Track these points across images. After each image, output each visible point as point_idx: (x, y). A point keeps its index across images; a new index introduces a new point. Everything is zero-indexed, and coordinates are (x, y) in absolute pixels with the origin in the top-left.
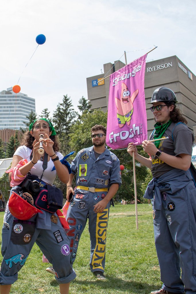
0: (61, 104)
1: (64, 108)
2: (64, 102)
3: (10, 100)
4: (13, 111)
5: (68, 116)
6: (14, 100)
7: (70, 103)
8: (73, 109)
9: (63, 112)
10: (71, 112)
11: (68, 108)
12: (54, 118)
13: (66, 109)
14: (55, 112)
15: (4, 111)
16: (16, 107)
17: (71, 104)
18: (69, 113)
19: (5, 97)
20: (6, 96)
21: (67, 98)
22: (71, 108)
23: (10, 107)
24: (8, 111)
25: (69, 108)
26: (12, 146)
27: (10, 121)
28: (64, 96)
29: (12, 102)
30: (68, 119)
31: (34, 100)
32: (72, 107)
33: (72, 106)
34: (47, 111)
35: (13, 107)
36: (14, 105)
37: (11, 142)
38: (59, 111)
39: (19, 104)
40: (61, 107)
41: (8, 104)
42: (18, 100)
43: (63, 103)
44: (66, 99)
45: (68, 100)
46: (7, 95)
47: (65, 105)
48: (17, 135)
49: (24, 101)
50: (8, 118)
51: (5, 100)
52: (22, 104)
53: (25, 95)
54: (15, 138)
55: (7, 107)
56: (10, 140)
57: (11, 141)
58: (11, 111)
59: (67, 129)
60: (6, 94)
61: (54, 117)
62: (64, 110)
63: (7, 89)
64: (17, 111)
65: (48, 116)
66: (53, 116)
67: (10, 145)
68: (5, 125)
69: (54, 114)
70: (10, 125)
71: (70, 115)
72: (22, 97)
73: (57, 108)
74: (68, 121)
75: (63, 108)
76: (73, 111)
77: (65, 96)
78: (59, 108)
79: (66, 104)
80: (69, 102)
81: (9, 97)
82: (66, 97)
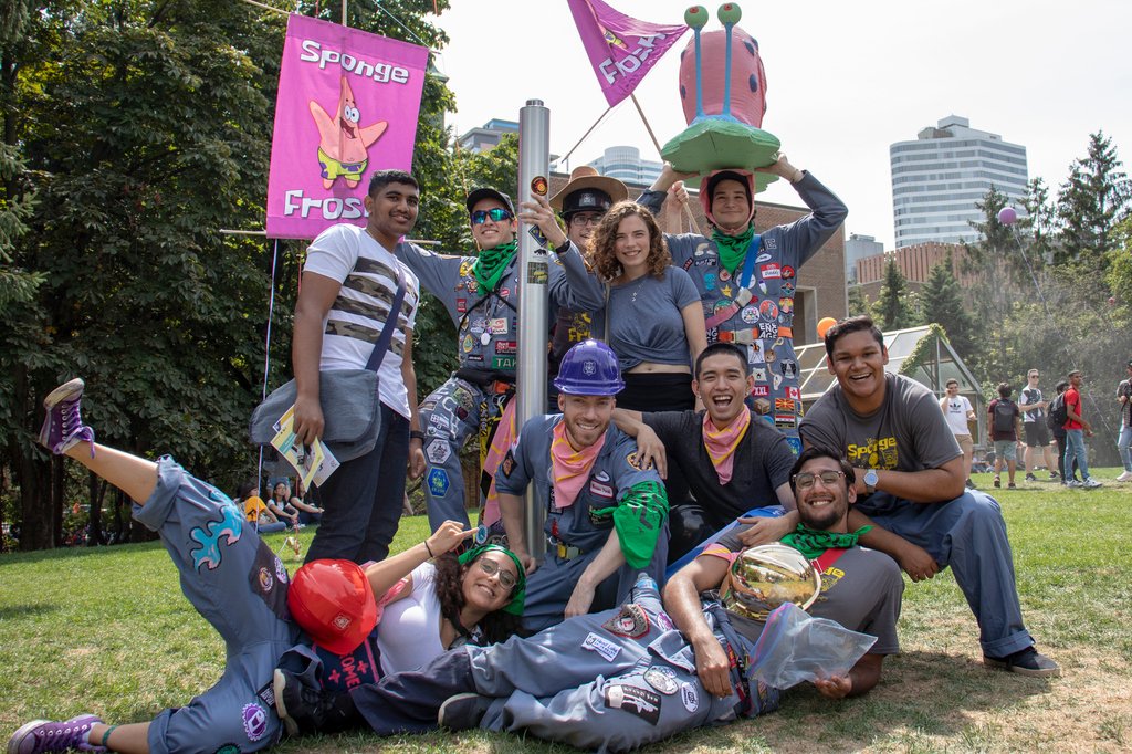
0: (1084, 162)
1: (1095, 174)
2: (1092, 156)
3: (949, 155)
4: (959, 186)
5: (1106, 197)
6: (960, 154)
7: (1113, 155)
8: (1123, 175)
9: (1090, 184)
10: (1115, 182)
11: (1105, 171)
12: (1062, 204)
13: (1101, 176)
14: (1064, 186)
15: (931, 188)
16: (967, 175)
17: (1113, 158)
18: (1108, 188)
19: (933, 146)
20: (935, 144)
21: (1102, 142)
22: (1116, 170)
23: (949, 176)
24: (942, 187)
25: (1109, 172)
26: (935, 294)
27: (951, 218)
28: (1093, 136)
29: (955, 160)
30: (1107, 206)
31: (1022, 151)
32: (1120, 166)
33: (1118, 164)
34: (1039, 186)
35: (958, 176)
36: (963, 170)
37: (932, 281)
38: (1078, 184)
39: (975, 164)
40: (1084, 170)
41: (942, 166)
42: (972, 153)
43: (1089, 157)
44: (1098, 146)
45: (1104, 146)
46: (938, 141)
47: (1095, 164)
48: (949, 261)
49: (992, 156)
50: (944, 208)
51: (934, 156)
52: (985, 164)
53: (993, 137)
54: (943, 268)
55: (941, 177)
56: (931, 276)
57: (933, 278)
58: (952, 186)
59: (1103, 236)
60: (935, 137)
61: (1060, 201)
62: (1093, 180)
63: (940, 122)
64: (969, 185)
65: (1042, 199)
66: (1058, 198)
67: (930, 291)
68: (937, 230)
69: (1061, 194)
70: (951, 229)
71: (1112, 192)
72: (985, 144)
73: (1070, 174)
74: (1108, 210)
75: (1090, 172)
76: (1122, 179)
77: (1096, 135)
78: (1076, 174)
79: (1098, 159)
80: (1109, 154)
81: (944, 145)
82: (1097, 140)
